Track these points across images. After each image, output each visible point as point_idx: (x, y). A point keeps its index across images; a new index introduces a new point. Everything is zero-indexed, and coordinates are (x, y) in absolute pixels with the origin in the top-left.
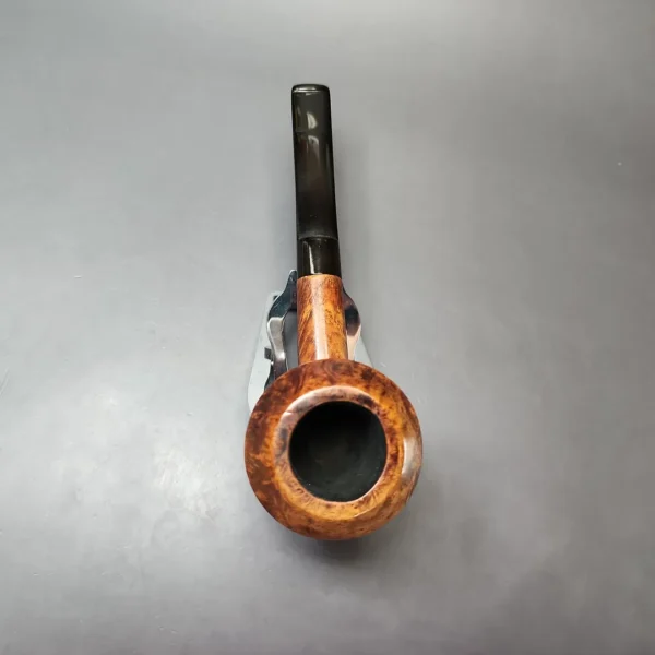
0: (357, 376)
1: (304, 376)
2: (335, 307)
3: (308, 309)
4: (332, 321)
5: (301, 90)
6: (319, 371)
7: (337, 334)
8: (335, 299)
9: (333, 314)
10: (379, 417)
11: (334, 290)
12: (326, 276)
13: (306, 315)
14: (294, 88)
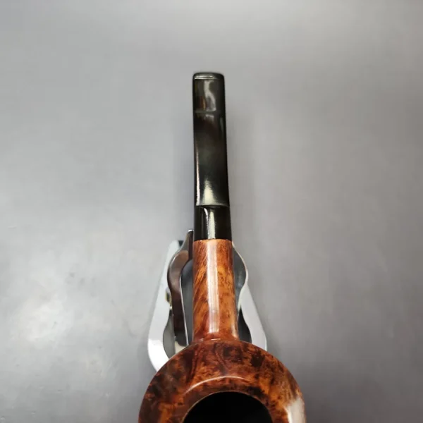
0: (247, 363)
1: (196, 362)
2: (226, 269)
3: (202, 270)
4: (223, 282)
5: (201, 77)
6: (211, 358)
7: (228, 294)
8: (225, 261)
9: (224, 276)
10: (269, 408)
11: (225, 254)
12: (219, 240)
13: (200, 276)
14: (195, 75)
